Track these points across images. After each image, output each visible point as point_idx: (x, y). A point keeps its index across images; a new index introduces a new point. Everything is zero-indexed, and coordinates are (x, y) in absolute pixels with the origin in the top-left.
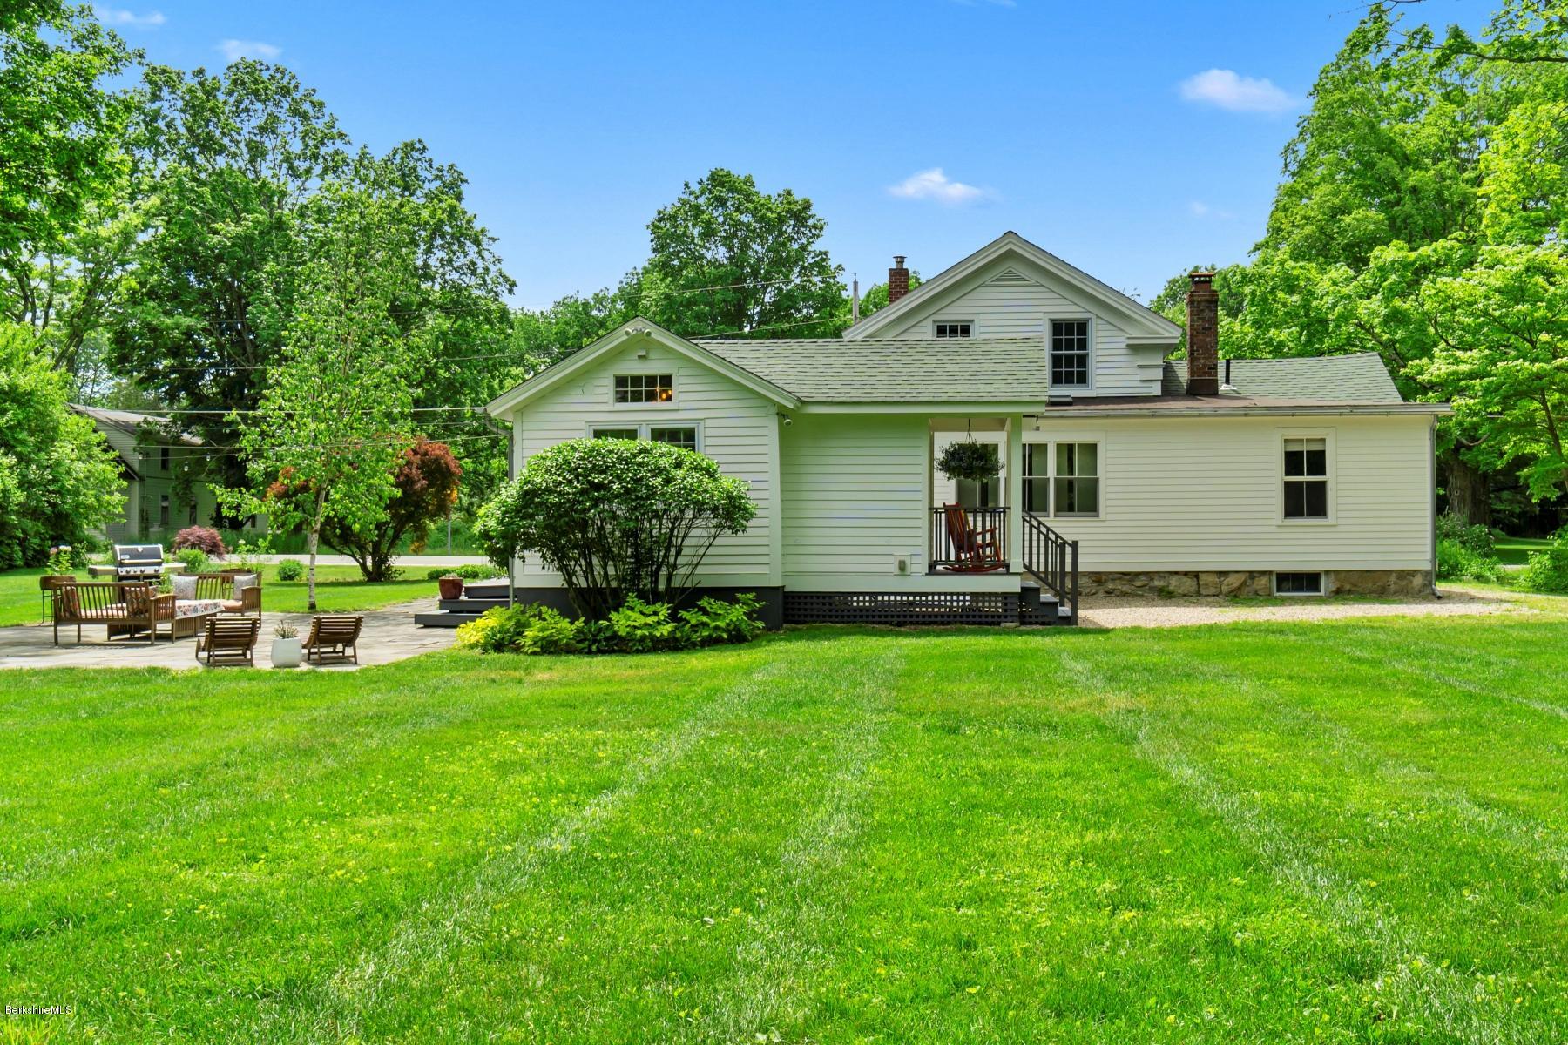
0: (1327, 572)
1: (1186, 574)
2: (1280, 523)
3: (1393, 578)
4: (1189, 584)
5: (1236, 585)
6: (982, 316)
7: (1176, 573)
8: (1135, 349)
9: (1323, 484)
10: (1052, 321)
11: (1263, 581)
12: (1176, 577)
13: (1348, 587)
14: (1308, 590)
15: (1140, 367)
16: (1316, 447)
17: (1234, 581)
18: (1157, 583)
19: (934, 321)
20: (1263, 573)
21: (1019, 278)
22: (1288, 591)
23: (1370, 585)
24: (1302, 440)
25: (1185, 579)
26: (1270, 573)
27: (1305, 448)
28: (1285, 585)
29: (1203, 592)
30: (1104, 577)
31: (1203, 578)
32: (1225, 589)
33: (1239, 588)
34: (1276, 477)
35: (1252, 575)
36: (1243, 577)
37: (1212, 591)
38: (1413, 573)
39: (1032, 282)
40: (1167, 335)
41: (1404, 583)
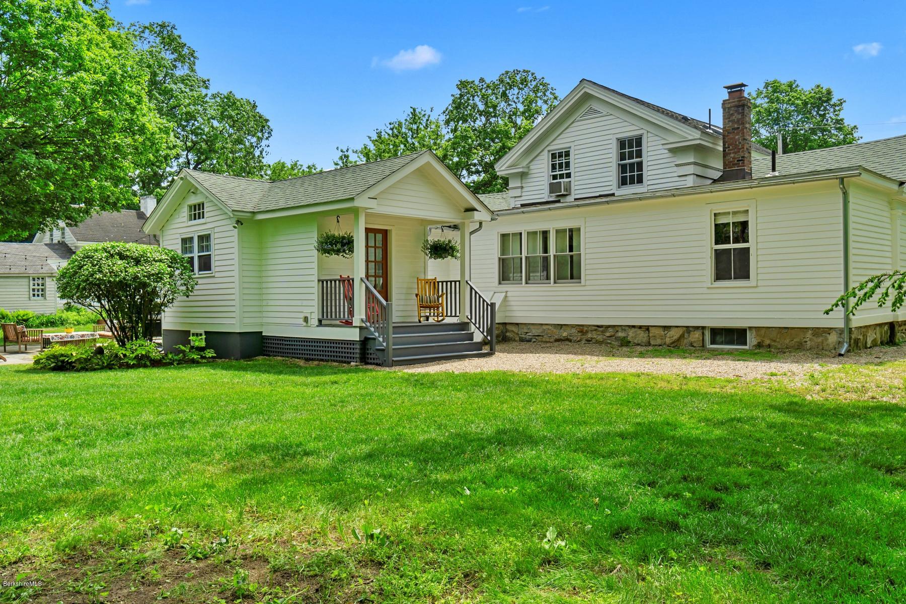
0: (750, 328)
1: (640, 327)
2: (710, 285)
3: (809, 335)
4: (642, 336)
5: (675, 338)
6: (576, 143)
7: (634, 327)
8: (674, 151)
9: (747, 250)
10: (618, 139)
11: (697, 335)
12: (633, 330)
13: (767, 342)
14: (738, 344)
15: (677, 165)
16: (741, 219)
17: (674, 334)
18: (621, 334)
19: (549, 151)
20: (697, 328)
21: (596, 112)
22: (722, 343)
23: (787, 341)
24: (728, 213)
25: (639, 331)
26: (703, 328)
27: (730, 220)
28: (718, 338)
29: (652, 342)
30: (585, 329)
31: (652, 330)
32: (668, 341)
33: (679, 340)
34: (707, 245)
35: (688, 329)
36: (680, 331)
37: (659, 342)
38: (829, 330)
39: (605, 113)
40: (690, 138)
41: (820, 340)
